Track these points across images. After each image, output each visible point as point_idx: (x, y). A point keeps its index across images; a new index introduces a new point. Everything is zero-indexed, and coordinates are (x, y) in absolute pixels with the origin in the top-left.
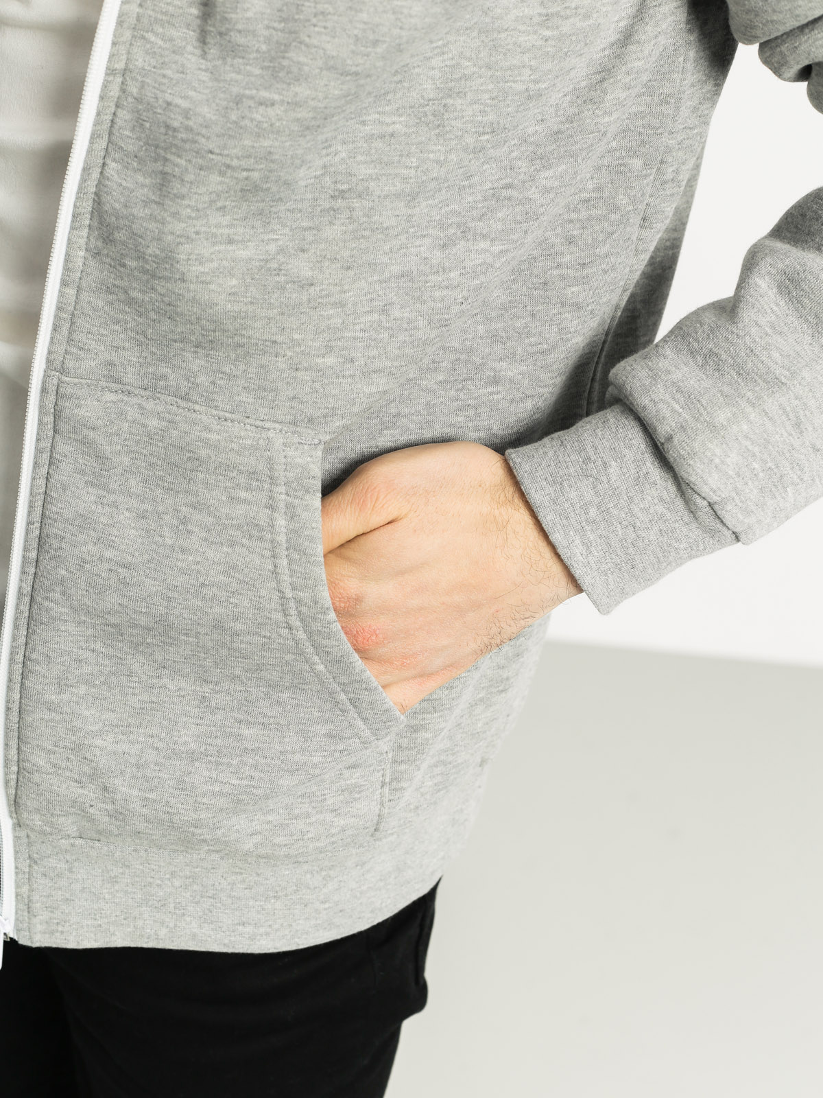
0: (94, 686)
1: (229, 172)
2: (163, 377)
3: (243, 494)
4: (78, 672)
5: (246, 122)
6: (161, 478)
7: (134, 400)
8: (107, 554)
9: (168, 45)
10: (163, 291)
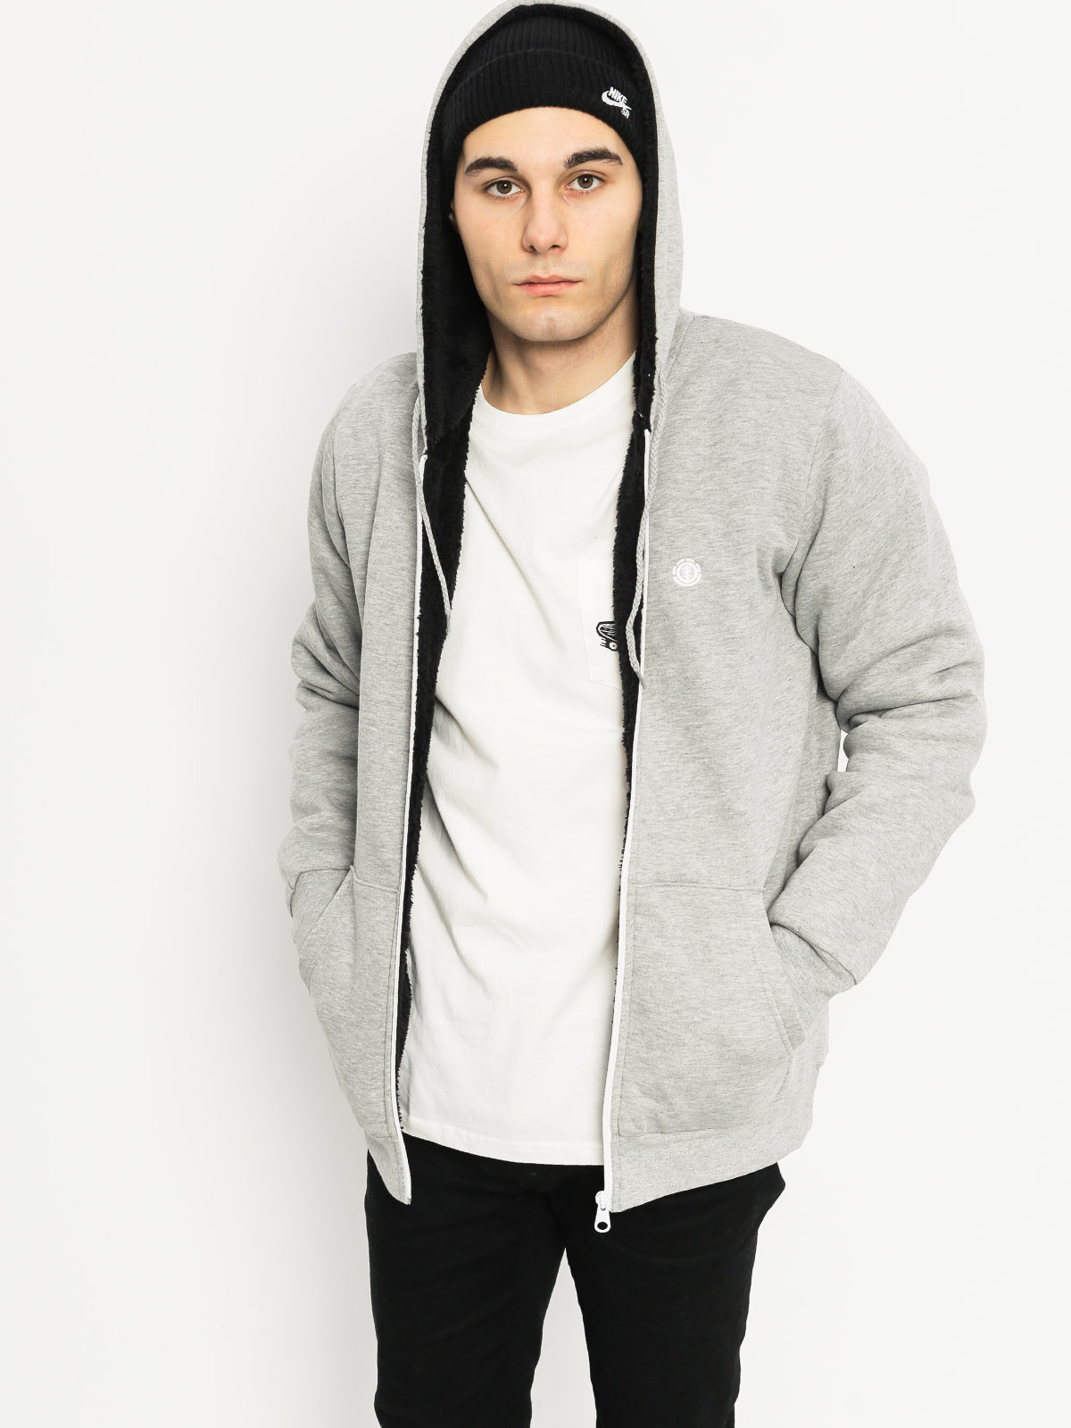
0: (665, 1051)
1: (697, 761)
3: (733, 925)
4: (656, 1042)
5: (695, 737)
6: (691, 926)
7: (673, 888)
8: (673, 970)
10: (679, 827)
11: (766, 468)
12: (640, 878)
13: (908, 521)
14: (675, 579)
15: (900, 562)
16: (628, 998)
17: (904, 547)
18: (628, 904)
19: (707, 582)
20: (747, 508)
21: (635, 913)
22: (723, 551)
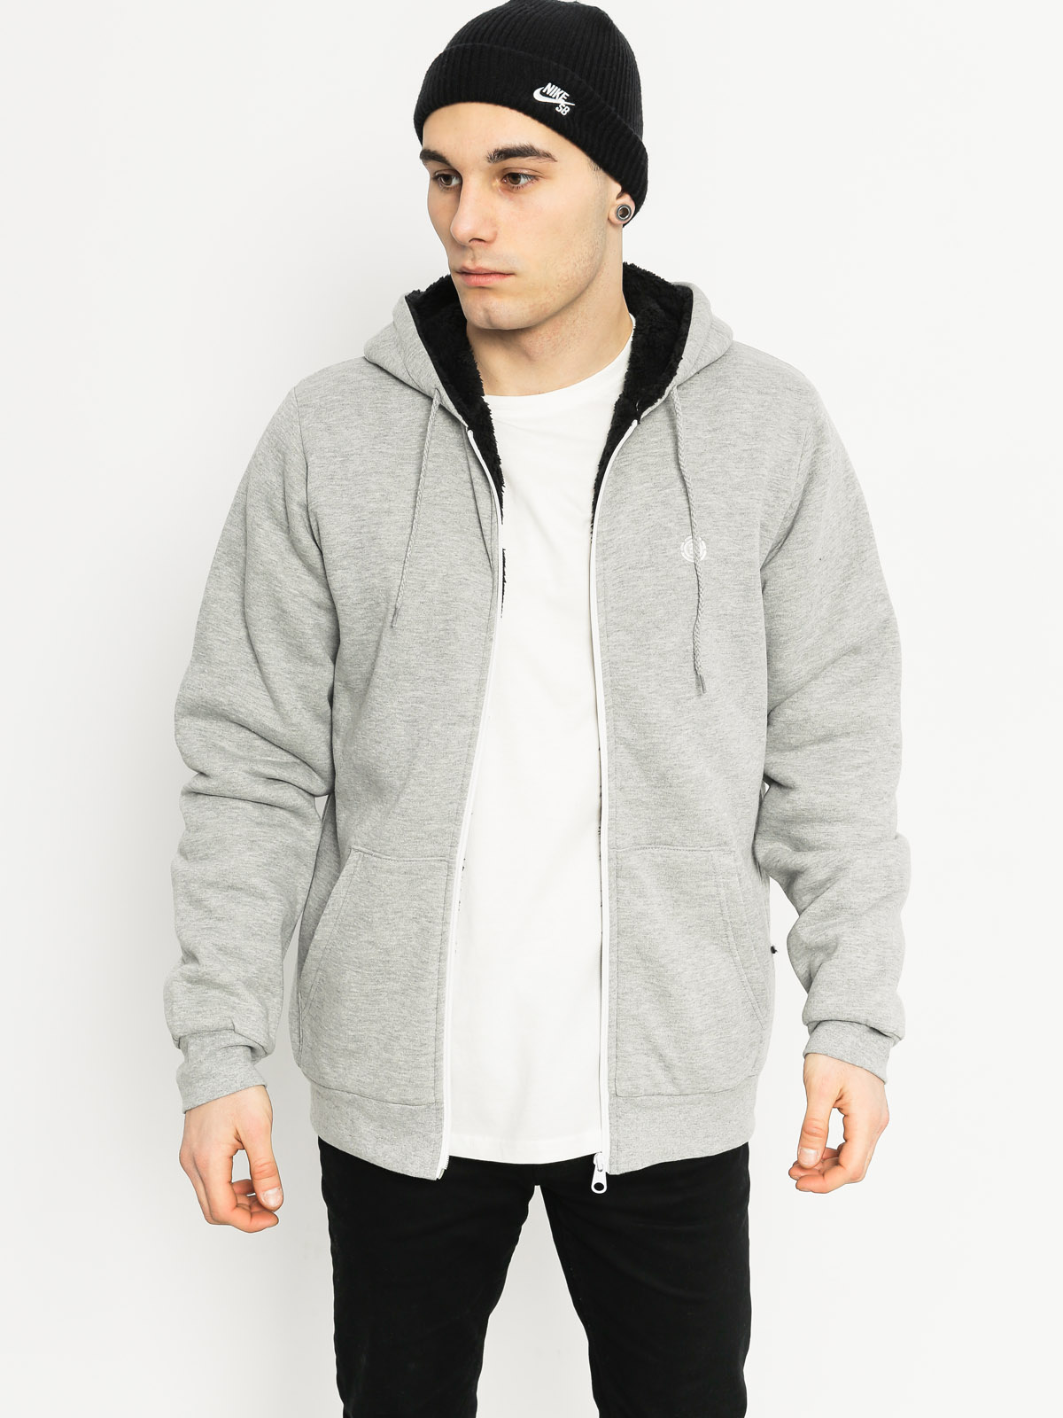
2: (659, 837)
3: (704, 883)
7: (647, 851)
9: (628, 688)
11: (767, 457)
12: (620, 843)
13: (858, 528)
14: (683, 554)
15: (851, 564)
16: (615, 959)
17: (854, 551)
18: (609, 869)
19: (712, 559)
20: (751, 492)
21: (617, 877)
22: (726, 530)
